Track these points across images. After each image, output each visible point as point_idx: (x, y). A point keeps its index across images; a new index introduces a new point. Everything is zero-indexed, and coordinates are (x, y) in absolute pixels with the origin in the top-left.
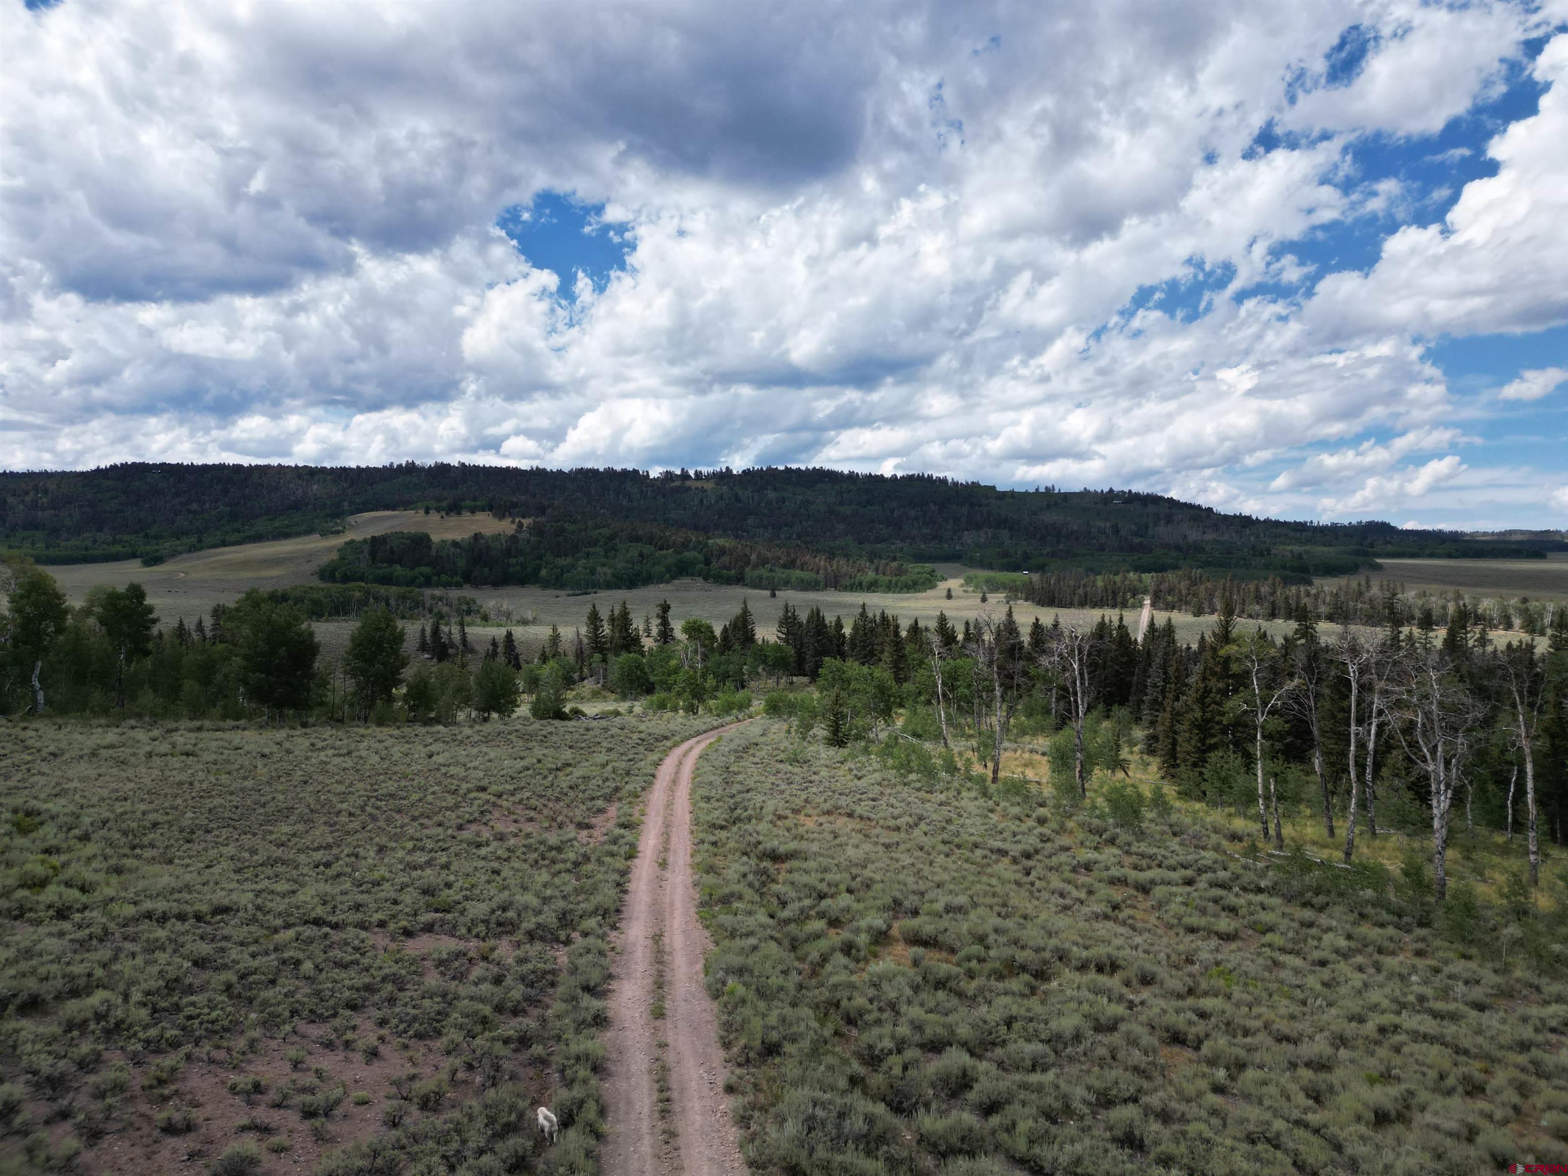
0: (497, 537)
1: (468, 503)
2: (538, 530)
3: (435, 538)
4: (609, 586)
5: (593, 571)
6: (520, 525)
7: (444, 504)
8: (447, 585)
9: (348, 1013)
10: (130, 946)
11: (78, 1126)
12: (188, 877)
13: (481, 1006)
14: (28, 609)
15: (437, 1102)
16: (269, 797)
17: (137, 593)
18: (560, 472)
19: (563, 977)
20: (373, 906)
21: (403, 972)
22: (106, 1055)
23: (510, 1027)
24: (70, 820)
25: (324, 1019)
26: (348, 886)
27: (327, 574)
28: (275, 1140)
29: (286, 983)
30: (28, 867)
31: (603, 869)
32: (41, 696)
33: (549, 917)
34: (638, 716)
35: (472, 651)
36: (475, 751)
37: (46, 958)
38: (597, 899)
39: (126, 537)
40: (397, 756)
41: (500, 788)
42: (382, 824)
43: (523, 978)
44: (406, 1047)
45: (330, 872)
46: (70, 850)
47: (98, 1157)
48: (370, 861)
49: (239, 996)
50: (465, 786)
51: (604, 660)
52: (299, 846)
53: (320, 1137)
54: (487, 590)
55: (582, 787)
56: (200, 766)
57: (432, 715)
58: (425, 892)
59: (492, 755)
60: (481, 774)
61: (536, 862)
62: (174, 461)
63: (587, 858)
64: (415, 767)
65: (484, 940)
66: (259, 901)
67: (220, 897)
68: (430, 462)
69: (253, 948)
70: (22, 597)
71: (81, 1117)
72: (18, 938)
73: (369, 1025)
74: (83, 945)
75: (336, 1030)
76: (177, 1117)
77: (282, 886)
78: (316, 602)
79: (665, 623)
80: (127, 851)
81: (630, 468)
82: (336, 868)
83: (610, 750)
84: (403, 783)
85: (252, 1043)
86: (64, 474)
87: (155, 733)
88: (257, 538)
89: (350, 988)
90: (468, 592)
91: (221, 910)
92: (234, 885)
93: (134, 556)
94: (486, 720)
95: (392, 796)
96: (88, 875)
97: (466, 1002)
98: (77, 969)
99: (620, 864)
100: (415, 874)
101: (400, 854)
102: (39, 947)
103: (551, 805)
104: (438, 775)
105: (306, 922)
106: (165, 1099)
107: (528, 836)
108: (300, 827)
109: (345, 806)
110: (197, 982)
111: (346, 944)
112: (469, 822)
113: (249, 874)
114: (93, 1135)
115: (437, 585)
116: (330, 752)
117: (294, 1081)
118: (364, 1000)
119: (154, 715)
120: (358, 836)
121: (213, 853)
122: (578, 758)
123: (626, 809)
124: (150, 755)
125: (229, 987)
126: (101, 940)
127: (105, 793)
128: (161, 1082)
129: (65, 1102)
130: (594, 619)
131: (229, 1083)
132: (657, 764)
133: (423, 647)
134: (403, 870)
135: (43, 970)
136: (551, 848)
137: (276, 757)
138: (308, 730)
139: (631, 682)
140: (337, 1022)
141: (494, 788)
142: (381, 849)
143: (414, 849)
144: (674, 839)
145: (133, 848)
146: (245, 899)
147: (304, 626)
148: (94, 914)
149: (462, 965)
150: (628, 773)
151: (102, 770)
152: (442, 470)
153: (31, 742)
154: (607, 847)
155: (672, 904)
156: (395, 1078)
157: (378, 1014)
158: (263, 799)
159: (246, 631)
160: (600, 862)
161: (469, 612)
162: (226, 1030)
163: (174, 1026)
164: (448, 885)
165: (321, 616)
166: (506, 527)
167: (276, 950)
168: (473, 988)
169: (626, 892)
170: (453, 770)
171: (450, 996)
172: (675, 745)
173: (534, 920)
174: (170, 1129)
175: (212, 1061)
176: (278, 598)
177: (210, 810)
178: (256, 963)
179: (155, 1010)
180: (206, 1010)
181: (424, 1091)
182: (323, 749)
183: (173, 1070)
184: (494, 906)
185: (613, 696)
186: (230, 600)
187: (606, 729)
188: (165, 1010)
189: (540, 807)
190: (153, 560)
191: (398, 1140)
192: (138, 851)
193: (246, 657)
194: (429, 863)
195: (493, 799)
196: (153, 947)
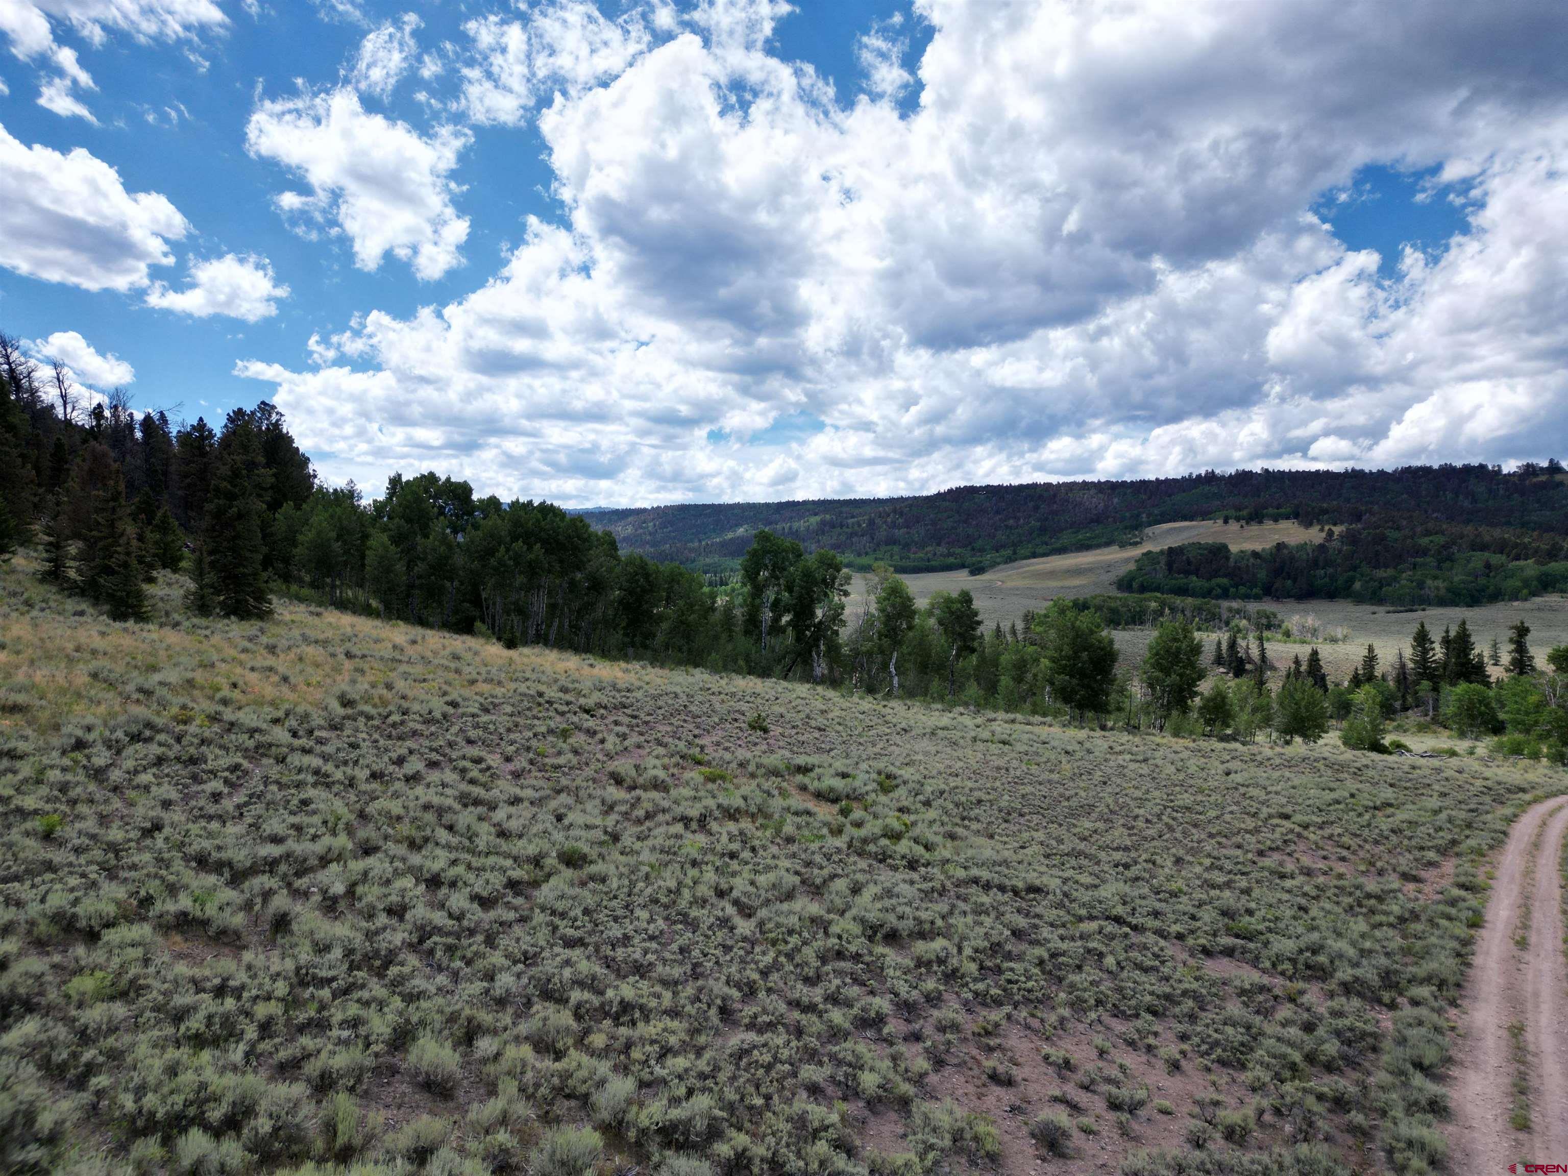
0: (1302, 547)
1: (1271, 510)
2: (1351, 538)
3: (1234, 548)
4: (1442, 602)
5: (1421, 585)
6: (1330, 533)
7: (1245, 513)
8: (1246, 597)
9: (1149, 1017)
10: (961, 905)
11: (927, 1050)
12: (1007, 854)
13: (1289, 1051)
14: (889, 609)
15: (1242, 1136)
16: (1072, 792)
17: (966, 598)
18: (1382, 473)
19: (1387, 1044)
20: (1172, 917)
21: (1204, 991)
22: (946, 996)
23: (1327, 1084)
24: (917, 786)
25: (1127, 1018)
26: (1146, 891)
27: (1125, 584)
28: (1085, 1120)
29: (1091, 973)
30: (888, 821)
31: (1436, 932)
32: (896, 680)
33: (1368, 972)
34: (1481, 759)
35: (1273, 668)
36: (1276, 774)
37: (902, 900)
38: (1429, 966)
39: (958, 551)
40: (1193, 769)
41: (1306, 819)
42: (1178, 835)
43: (1338, 1033)
44: (1208, 1070)
45: (1129, 874)
46: (917, 812)
47: (942, 1083)
48: (1167, 870)
49: (1050, 973)
50: (1265, 811)
51: (1436, 689)
52: (1100, 843)
53: (1125, 1133)
54: (1291, 604)
55: (1408, 833)
56: (1014, 755)
57: (1229, 731)
58: (1224, 913)
59: (1296, 782)
60: (1284, 801)
61: (1351, 907)
62: (996, 484)
63: (1415, 916)
64: (1212, 783)
65: (1290, 979)
66: (1066, 888)
67: (1033, 878)
68: (1231, 471)
69: (1061, 931)
70: (885, 599)
71: (929, 1043)
72: (882, 878)
73: (1170, 1035)
74: (927, 895)
75: (1138, 1031)
76: (1001, 1069)
77: (1086, 879)
78: (1114, 611)
79: (1520, 648)
80: (958, 820)
81: (1475, 462)
82: (1134, 871)
83: (1443, 795)
84: (1199, 798)
85: (1062, 1020)
86: (915, 498)
87: (979, 720)
88: (1062, 551)
89: (1152, 993)
90: (1268, 606)
91: (1034, 889)
92: (1043, 869)
93: (963, 566)
94: (1288, 743)
95: (1188, 809)
96: (932, 838)
97: (1273, 1041)
98: (924, 915)
99: (1461, 930)
100: (1213, 893)
101: (1198, 869)
102: (896, 890)
103: (1367, 847)
104: (1236, 795)
105: (1108, 918)
106: (990, 1049)
107: (1340, 876)
108: (1100, 825)
109: (1141, 812)
110: (1015, 951)
111: (1145, 947)
112: (1271, 849)
113: (1056, 861)
114: (939, 1063)
115: (1234, 598)
116: (1128, 757)
117: (1100, 1069)
118: (1165, 1009)
119: (978, 705)
120: (1155, 843)
121: (1026, 835)
122: (1402, 798)
123: (1467, 866)
124: (975, 739)
125: (1041, 963)
126: (941, 895)
127: (941, 767)
128: (988, 1033)
129: (917, 1026)
130: (1422, 639)
131: (1043, 1053)
132: (1511, 819)
133: (1219, 660)
134: (1201, 887)
135: (900, 909)
136: (1369, 896)
137: (1078, 755)
138: (1107, 734)
139: (1472, 717)
140: (1139, 1023)
141: (1298, 818)
142: (1178, 861)
143: (1212, 867)
144: (1537, 916)
145: (963, 819)
146: (1054, 884)
147: (1104, 633)
148: (935, 870)
149: (1266, 1001)
150: (1469, 826)
151: (939, 748)
152: (1244, 477)
153: (888, 718)
154: (1441, 907)
155: (1536, 994)
156: (1198, 1098)
157: (1181, 1028)
158: (1067, 793)
159: (1053, 634)
160: (1431, 920)
161: (1269, 627)
162: (1040, 1002)
163: (997, 985)
164: (1250, 912)
165: (1119, 624)
166: (1314, 535)
167: (1081, 937)
168: (1279, 1028)
169: (1469, 965)
170: (1253, 792)
171: (1254, 1030)
172: (1536, 800)
173: (1350, 971)
174: (994, 1077)
175: (1028, 1027)
176: (1081, 606)
177: (1023, 796)
178: (1064, 946)
179: (982, 968)
180: (1023, 979)
181: (1229, 1121)
182: (1121, 753)
183: (997, 1025)
184: (1303, 946)
185: (1447, 733)
186: (1041, 607)
187: (1438, 770)
188: (990, 969)
189: (1354, 847)
190: (977, 570)
191: (1203, 1163)
192: (966, 822)
193: (1053, 660)
194: (1228, 885)
195: (1298, 829)
196: (979, 910)
